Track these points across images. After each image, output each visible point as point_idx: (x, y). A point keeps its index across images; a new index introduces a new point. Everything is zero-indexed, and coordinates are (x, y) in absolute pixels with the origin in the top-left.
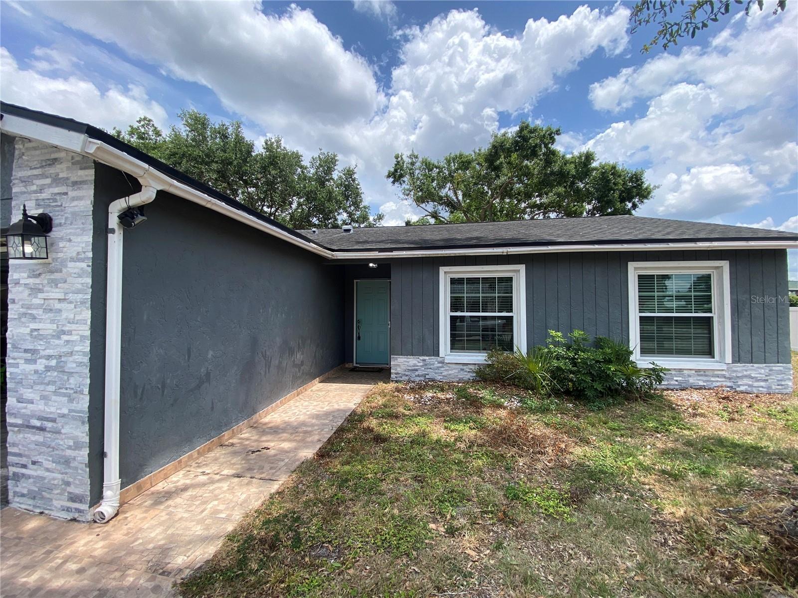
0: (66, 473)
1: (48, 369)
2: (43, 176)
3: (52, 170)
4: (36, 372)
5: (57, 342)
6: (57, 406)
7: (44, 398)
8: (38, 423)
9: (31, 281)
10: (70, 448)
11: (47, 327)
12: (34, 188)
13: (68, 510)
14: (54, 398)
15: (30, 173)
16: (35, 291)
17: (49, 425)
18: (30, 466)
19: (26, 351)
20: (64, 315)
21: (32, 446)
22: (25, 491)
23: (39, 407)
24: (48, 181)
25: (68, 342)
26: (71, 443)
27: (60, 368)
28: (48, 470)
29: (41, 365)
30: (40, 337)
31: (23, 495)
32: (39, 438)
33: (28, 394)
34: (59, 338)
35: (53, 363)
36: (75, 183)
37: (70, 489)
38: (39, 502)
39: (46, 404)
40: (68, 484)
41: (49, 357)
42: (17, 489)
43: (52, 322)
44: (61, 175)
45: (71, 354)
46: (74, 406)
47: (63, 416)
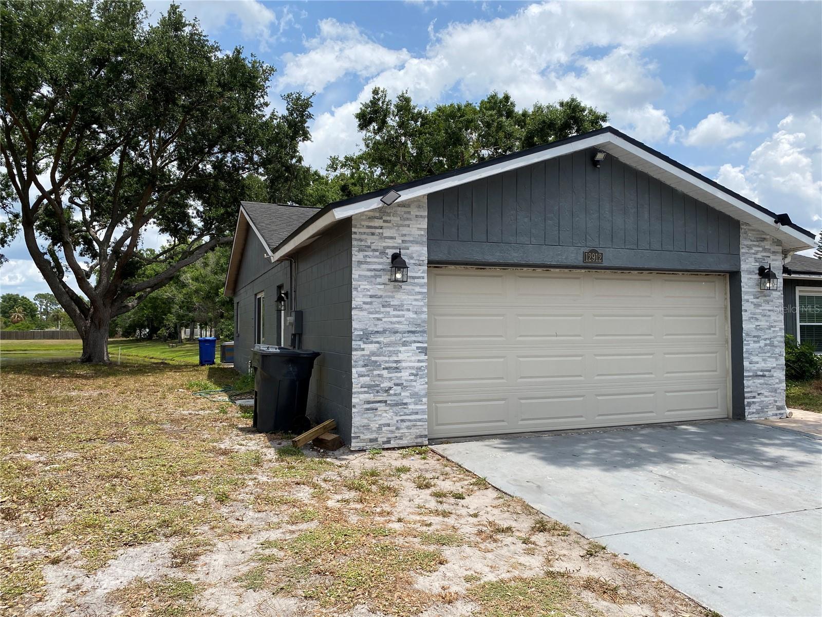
0: (775, 396)
1: (766, 345)
2: (758, 246)
3: (762, 244)
4: (760, 347)
5: (769, 331)
6: (771, 363)
7: (764, 360)
8: (761, 373)
9: (755, 300)
10: (777, 383)
11: (763, 324)
12: (753, 251)
13: (776, 415)
14: (769, 359)
15: (751, 243)
16: (757, 306)
17: (767, 373)
18: (757, 396)
19: (754, 337)
20: (772, 318)
21: (759, 386)
22: (754, 411)
23: (762, 365)
24: (761, 249)
25: (774, 331)
26: (778, 381)
27: (772, 345)
28: (766, 397)
29: (762, 343)
30: (761, 329)
31: (753, 413)
32: (761, 381)
33: (755, 359)
34: (770, 329)
35: (768, 342)
36: (774, 252)
37: (777, 404)
38: (762, 415)
39: (765, 363)
40: (776, 401)
41: (765, 339)
42: (750, 411)
43: (767, 321)
44: (766, 247)
45: (775, 337)
46: (779, 362)
47: (774, 368)
